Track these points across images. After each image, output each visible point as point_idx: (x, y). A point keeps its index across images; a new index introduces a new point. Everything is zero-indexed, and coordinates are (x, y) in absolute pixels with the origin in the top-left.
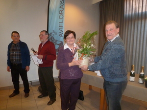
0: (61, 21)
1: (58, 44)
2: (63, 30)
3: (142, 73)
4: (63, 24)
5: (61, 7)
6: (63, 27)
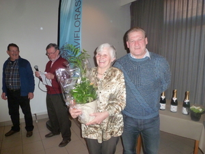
0: (77, 29)
2: (80, 42)
3: (187, 101)
4: (80, 34)
5: (78, 10)
6: (80, 38)
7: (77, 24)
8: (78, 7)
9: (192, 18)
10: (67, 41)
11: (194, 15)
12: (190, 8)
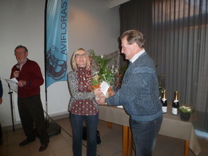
0: (63, 31)
1: (60, 65)
2: (67, 44)
3: (176, 101)
4: (67, 36)
5: (64, 12)
6: (67, 40)
7: (64, 26)
8: (64, 8)
9: (179, 19)
10: (54, 44)
11: (181, 16)
12: (177, 10)
